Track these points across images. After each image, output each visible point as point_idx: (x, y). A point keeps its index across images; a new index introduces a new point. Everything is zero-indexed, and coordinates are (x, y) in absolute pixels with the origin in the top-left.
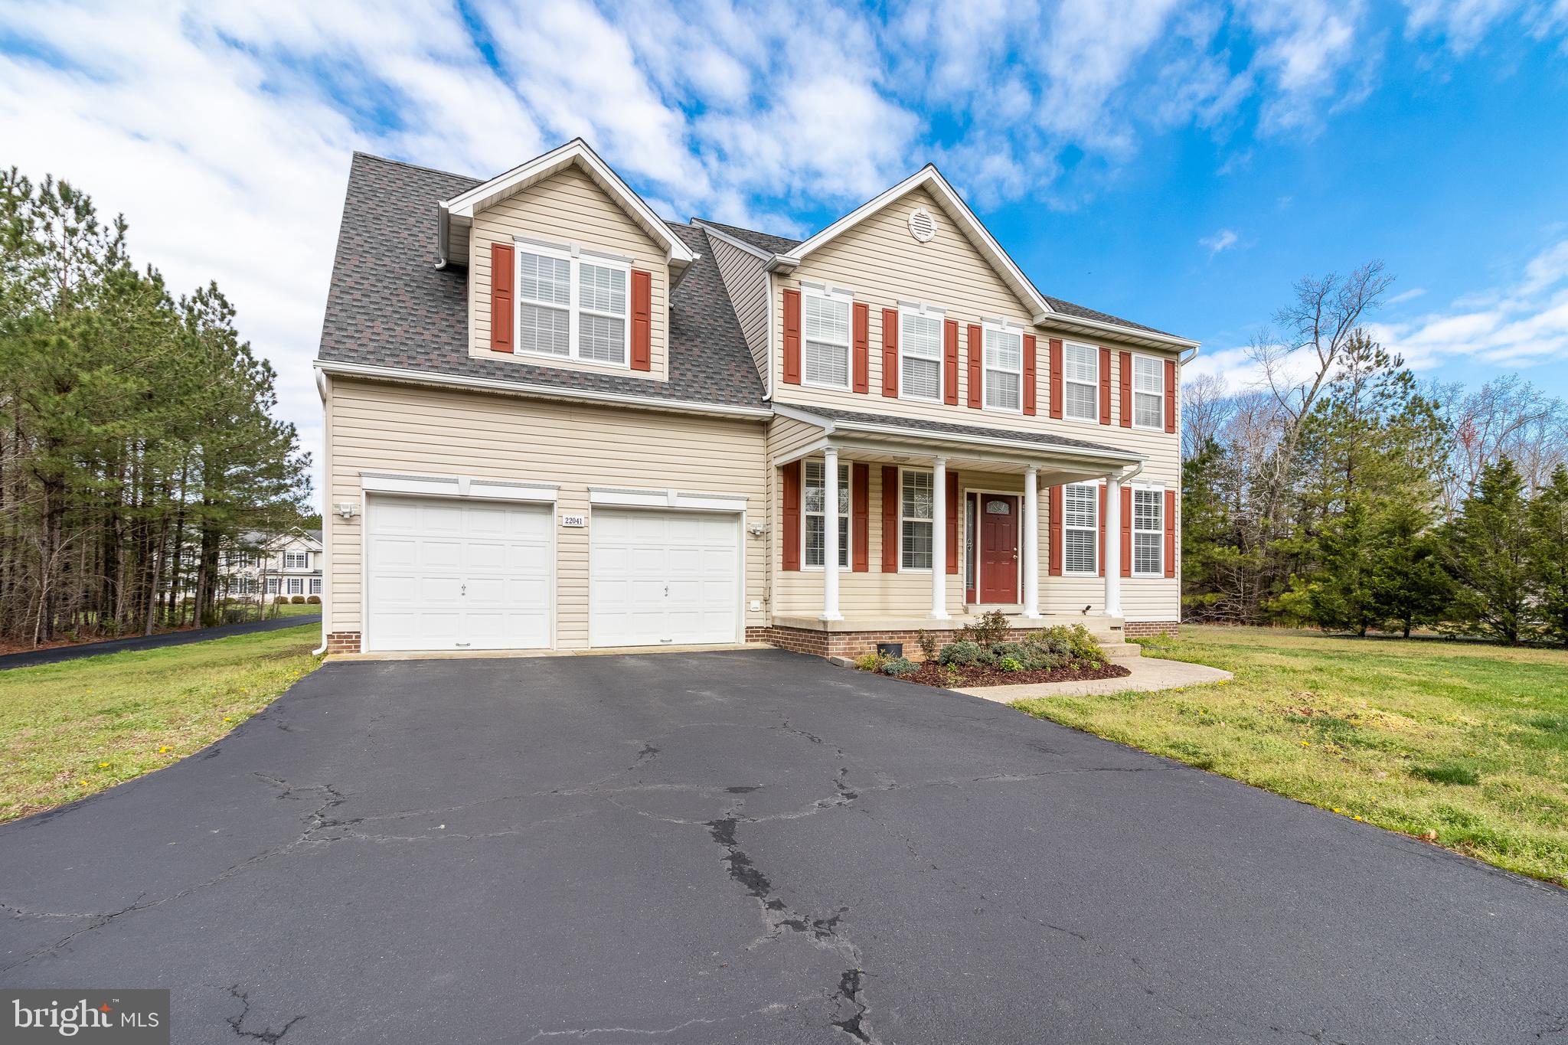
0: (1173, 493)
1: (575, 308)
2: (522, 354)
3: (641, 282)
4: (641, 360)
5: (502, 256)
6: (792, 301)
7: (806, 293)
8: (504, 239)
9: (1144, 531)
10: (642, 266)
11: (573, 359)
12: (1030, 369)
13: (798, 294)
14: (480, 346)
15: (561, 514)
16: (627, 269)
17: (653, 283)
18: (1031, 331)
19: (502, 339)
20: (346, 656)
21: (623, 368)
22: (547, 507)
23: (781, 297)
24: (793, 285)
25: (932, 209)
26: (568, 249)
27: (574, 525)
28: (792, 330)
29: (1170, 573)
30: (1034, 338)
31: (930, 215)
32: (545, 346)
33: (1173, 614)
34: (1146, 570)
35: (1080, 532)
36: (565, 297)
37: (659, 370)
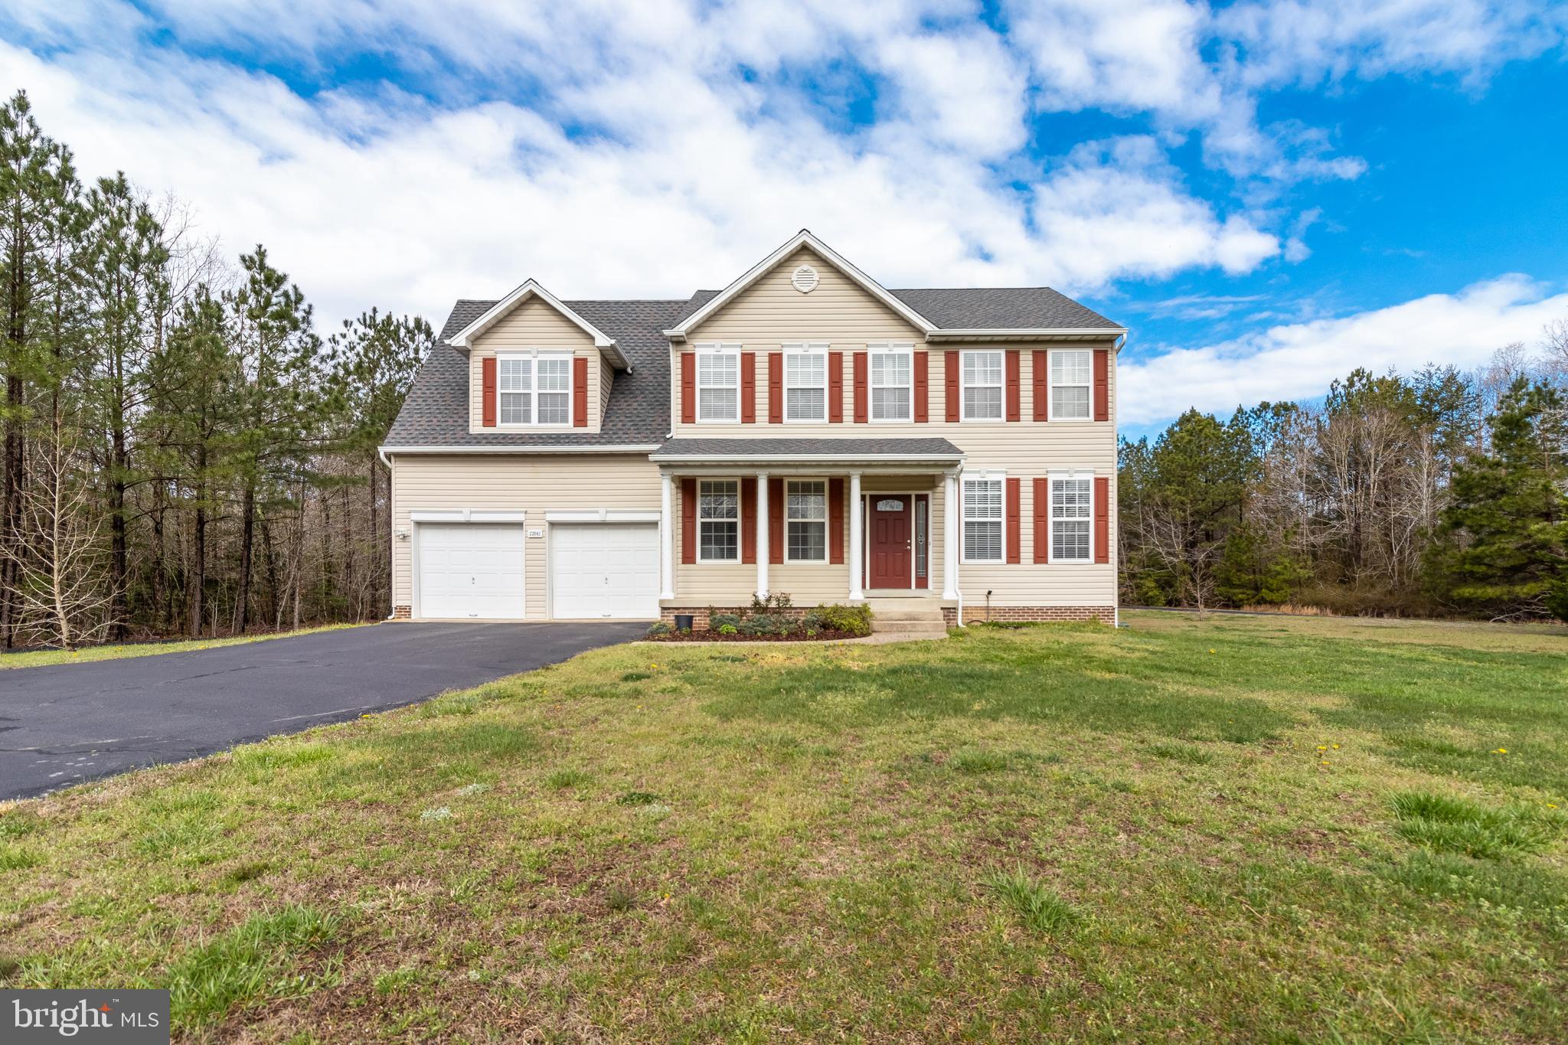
0: (1106, 480)
1: (534, 392)
2: (502, 427)
3: (581, 365)
4: (581, 419)
5: (489, 365)
6: (688, 360)
7: (699, 353)
8: (489, 354)
9: (1065, 519)
10: (581, 354)
11: (534, 426)
12: (921, 381)
13: (693, 355)
14: (476, 426)
15: (529, 530)
16: (570, 358)
17: (589, 365)
18: (923, 347)
19: (489, 419)
20: (403, 620)
21: (568, 427)
22: (519, 525)
23: (679, 359)
24: (688, 349)
25: (815, 263)
26: (529, 352)
27: (535, 538)
28: (688, 383)
29: (1102, 557)
30: (925, 354)
31: (812, 269)
32: (517, 419)
33: (1108, 596)
34: (1070, 554)
35: (985, 523)
36: (528, 385)
37: (594, 426)
